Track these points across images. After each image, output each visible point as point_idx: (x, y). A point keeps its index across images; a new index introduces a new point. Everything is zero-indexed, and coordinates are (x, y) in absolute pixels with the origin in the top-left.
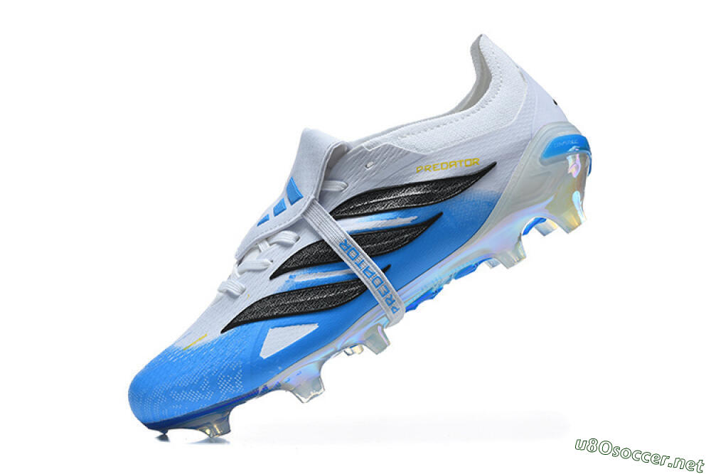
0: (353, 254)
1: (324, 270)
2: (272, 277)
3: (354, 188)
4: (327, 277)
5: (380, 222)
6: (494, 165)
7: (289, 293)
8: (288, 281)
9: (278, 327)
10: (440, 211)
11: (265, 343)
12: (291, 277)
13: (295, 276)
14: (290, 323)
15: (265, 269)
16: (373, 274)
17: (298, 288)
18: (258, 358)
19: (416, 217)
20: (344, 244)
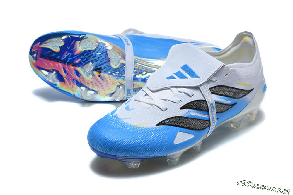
0: (213, 110)
1: (201, 113)
2: (181, 108)
3: (219, 82)
4: (201, 116)
5: (223, 100)
6: (253, 89)
7: (187, 118)
8: (187, 113)
9: (181, 132)
10: (237, 102)
11: (176, 137)
12: (189, 111)
13: (191, 111)
14: (186, 132)
15: (178, 103)
16: (214, 120)
17: (191, 117)
18: (173, 143)
19: (231, 102)
20: (212, 104)
